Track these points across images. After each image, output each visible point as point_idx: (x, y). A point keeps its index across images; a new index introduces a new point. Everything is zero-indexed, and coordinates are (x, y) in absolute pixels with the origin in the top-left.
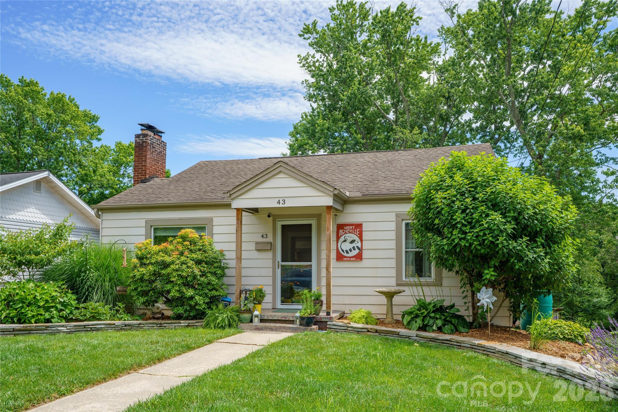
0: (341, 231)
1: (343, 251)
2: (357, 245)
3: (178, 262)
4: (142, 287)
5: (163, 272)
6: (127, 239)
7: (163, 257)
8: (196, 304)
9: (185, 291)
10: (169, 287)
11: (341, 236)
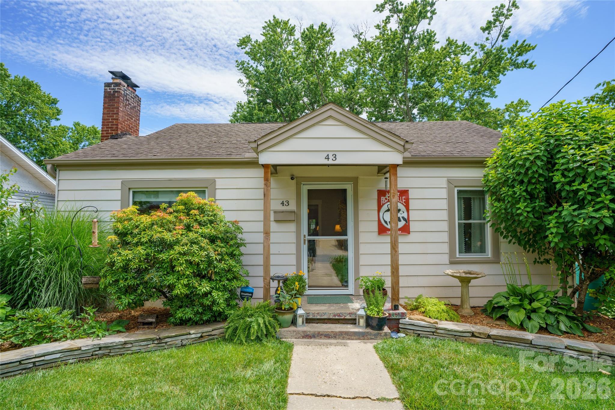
0: (383, 198)
1: (386, 222)
2: (403, 215)
3: (185, 240)
4: (126, 279)
5: (163, 256)
6: (100, 206)
7: (160, 232)
8: (214, 302)
9: (196, 285)
10: (171, 279)
11: (383, 204)
